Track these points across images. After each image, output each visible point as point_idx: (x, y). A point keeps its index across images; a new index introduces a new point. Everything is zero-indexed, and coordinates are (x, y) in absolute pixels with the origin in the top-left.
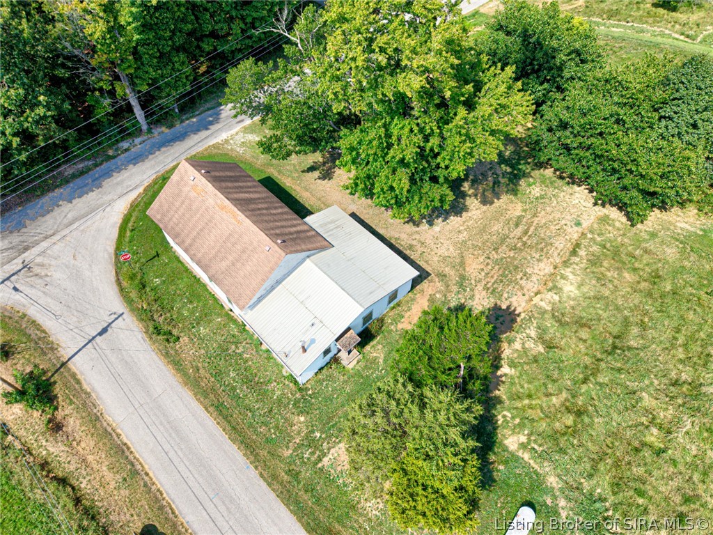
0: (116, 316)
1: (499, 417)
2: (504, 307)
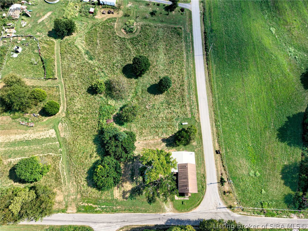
0: (208, 185)
1: (176, 132)
2: (162, 141)
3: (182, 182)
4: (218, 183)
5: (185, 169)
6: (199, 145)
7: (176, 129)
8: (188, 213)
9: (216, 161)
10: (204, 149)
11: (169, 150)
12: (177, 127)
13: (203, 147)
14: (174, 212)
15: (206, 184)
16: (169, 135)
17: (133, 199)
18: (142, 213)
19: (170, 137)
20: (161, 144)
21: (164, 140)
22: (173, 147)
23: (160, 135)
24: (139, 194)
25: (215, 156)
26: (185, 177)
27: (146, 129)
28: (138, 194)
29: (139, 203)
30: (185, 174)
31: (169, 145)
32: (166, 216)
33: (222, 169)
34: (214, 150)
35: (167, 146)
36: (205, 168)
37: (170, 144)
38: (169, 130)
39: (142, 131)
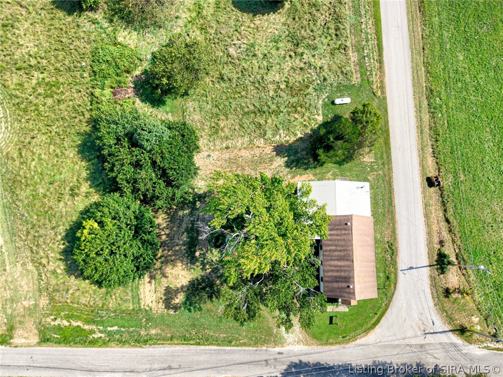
0: (404, 271)
1: (316, 126)
2: (275, 153)
3: (333, 268)
4: (430, 266)
5: (343, 232)
6: (380, 162)
7: (316, 116)
8: (344, 348)
9: (426, 205)
10: (394, 175)
11: (293, 177)
12: (320, 112)
13: (390, 169)
14: (307, 344)
15: (396, 269)
16: (296, 135)
17: (192, 310)
18: (218, 345)
19: (297, 140)
20: (271, 161)
21: (280, 150)
22: (306, 169)
23: (269, 134)
24: (210, 297)
25: (424, 192)
26: (342, 254)
27: (230, 116)
28: (208, 297)
29: (211, 319)
30: (342, 246)
31: (295, 164)
32: (284, 356)
33: (444, 229)
34: (423, 176)
35: (288, 165)
36: (394, 224)
37: (297, 160)
38: (297, 119)
39: (217, 124)
